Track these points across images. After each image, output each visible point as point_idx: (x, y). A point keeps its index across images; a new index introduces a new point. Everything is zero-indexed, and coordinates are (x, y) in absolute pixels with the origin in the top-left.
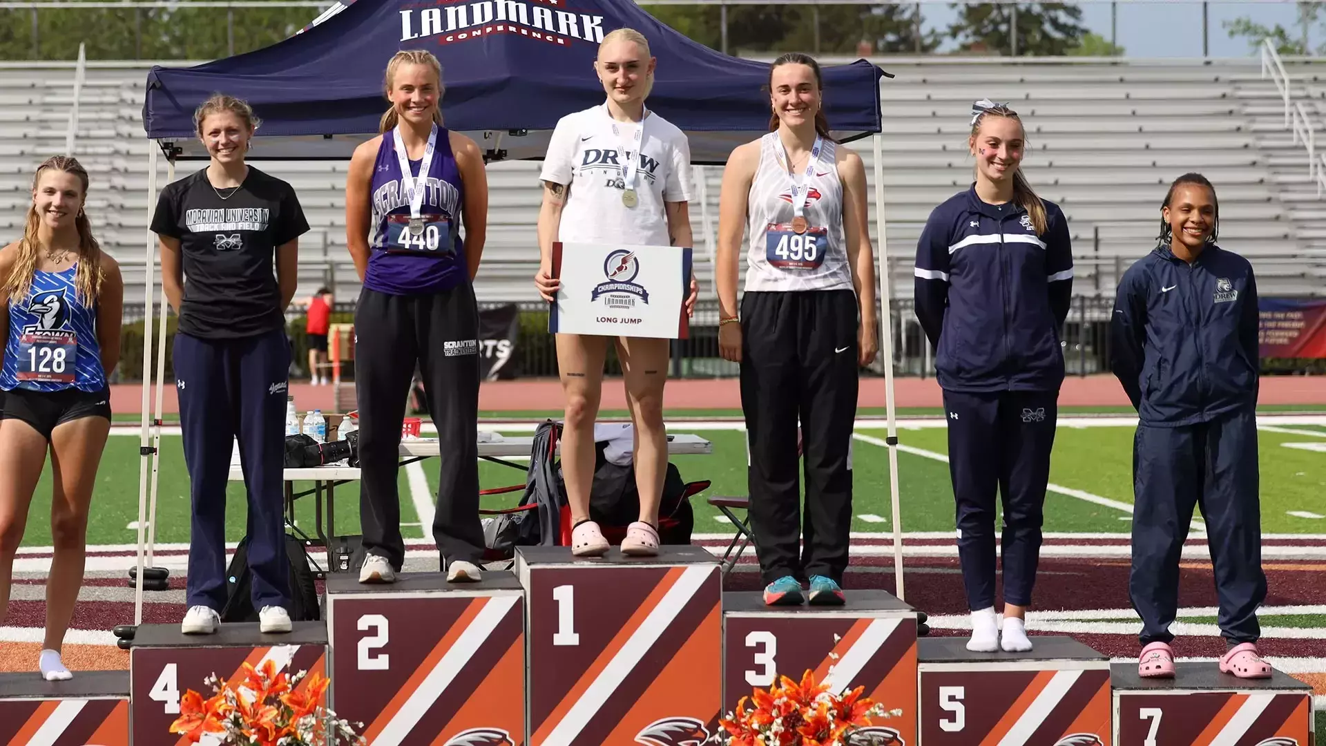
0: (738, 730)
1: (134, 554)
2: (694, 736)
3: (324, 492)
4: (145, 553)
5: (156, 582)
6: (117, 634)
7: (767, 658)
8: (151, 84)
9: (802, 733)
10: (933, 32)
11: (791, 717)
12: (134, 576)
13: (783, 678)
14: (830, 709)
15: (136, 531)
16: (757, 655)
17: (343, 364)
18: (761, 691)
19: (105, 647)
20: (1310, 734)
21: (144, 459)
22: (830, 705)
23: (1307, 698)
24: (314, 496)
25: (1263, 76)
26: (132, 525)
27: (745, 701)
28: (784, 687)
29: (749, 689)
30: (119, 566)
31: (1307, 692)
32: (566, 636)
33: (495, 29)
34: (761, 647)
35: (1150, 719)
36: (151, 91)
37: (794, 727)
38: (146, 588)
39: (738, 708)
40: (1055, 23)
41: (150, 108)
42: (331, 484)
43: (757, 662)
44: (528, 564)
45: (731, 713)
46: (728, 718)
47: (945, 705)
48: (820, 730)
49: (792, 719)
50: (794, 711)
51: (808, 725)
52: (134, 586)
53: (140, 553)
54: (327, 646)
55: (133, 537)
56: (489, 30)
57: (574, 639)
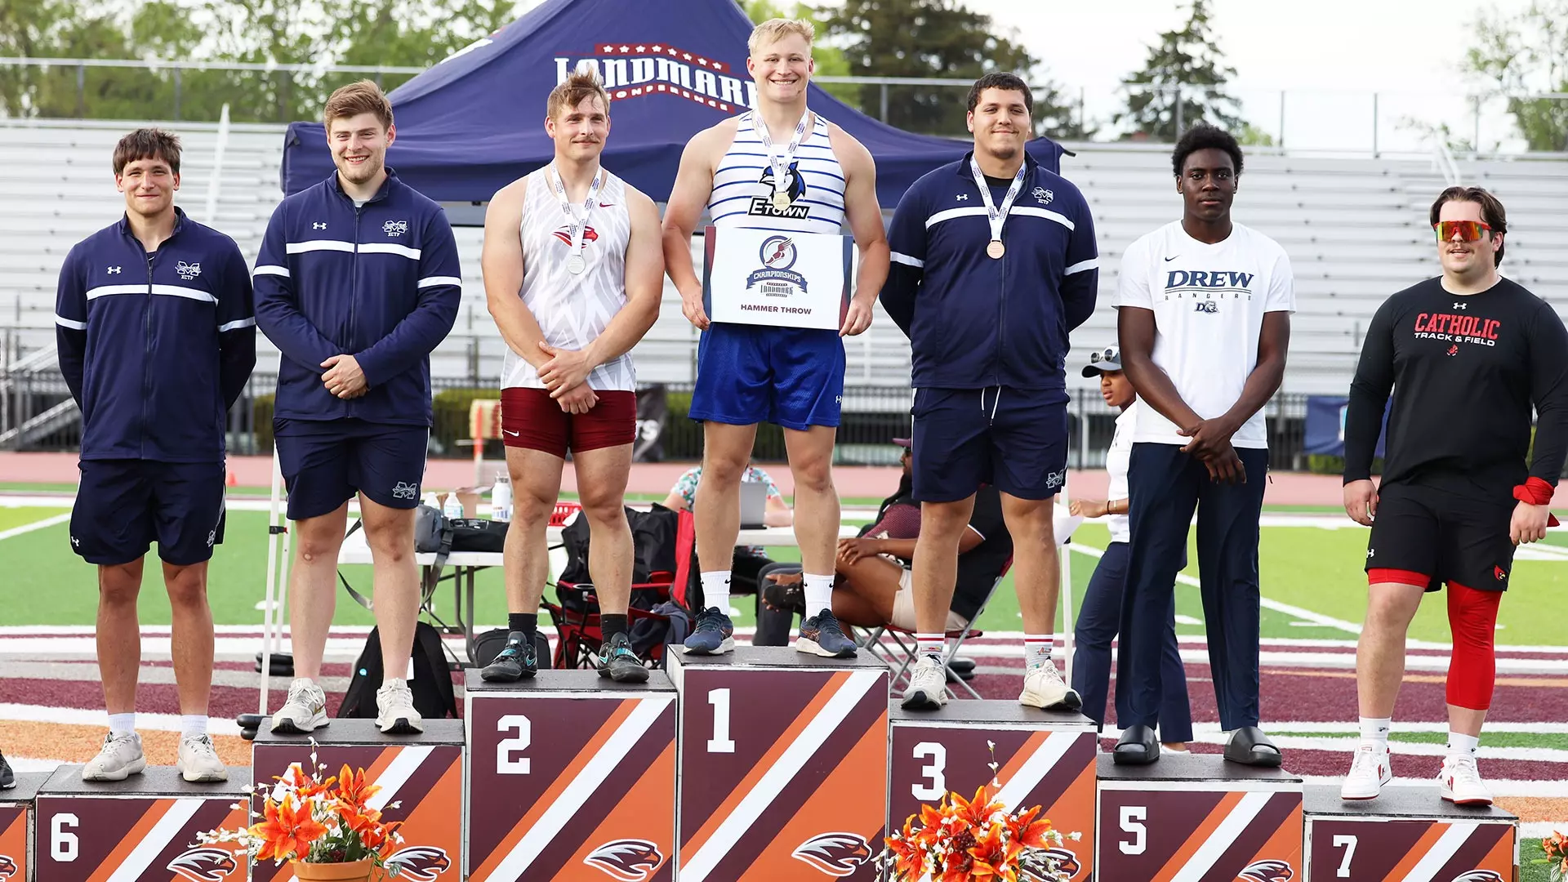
0: (904, 850)
1: (261, 635)
2: (857, 852)
3: (464, 578)
4: (273, 635)
5: (283, 668)
6: (240, 724)
7: (935, 771)
8: (289, 142)
9: (973, 855)
10: (1093, 119)
11: (961, 838)
12: (260, 660)
13: (954, 795)
14: (1004, 829)
15: (263, 612)
16: (925, 768)
17: (486, 443)
18: (930, 808)
19: (227, 737)
20: (1514, 866)
21: (273, 537)
22: (1004, 824)
23: (1512, 828)
24: (453, 580)
25: (1433, 171)
26: (261, 606)
27: (914, 819)
28: (955, 805)
29: (917, 805)
30: (245, 649)
31: (1512, 823)
32: (721, 742)
33: (656, 88)
34: (929, 759)
35: (1345, 846)
36: (289, 150)
37: (964, 847)
38: (272, 673)
39: (905, 827)
40: (1217, 112)
41: (288, 168)
42: (471, 570)
43: (925, 774)
44: (682, 665)
45: (897, 831)
46: (895, 837)
47: (1126, 826)
48: (992, 854)
49: (963, 841)
50: (965, 831)
51: (979, 846)
52: (260, 671)
53: (267, 635)
54: (463, 747)
55: (259, 618)
56: (649, 89)
57: (729, 747)
